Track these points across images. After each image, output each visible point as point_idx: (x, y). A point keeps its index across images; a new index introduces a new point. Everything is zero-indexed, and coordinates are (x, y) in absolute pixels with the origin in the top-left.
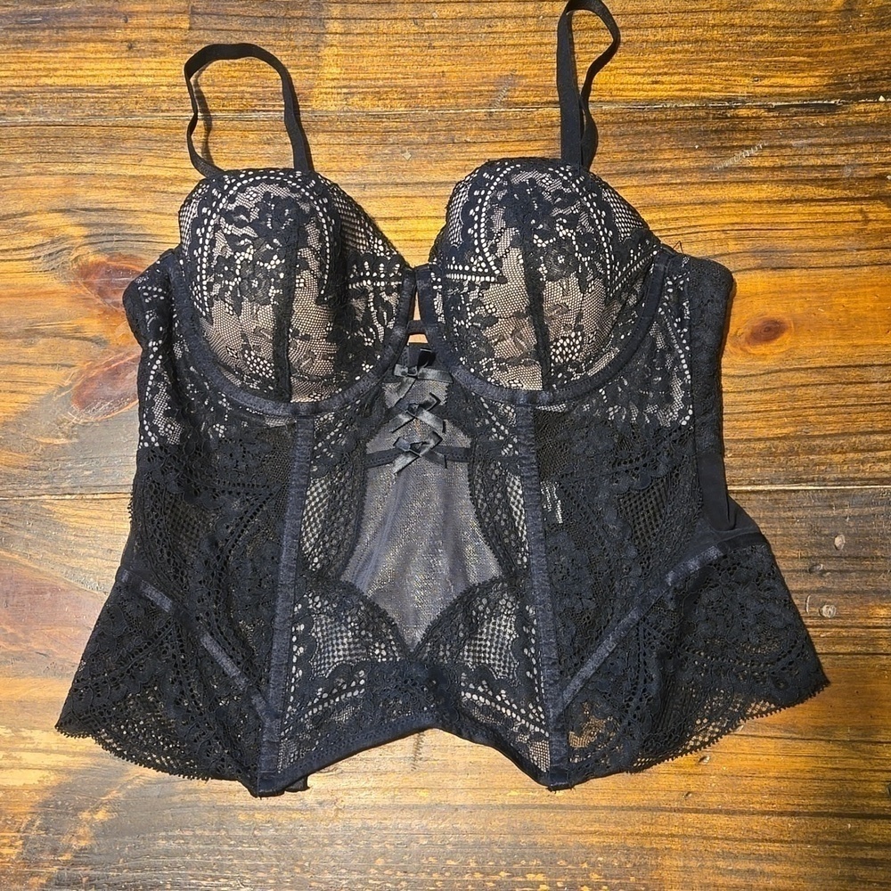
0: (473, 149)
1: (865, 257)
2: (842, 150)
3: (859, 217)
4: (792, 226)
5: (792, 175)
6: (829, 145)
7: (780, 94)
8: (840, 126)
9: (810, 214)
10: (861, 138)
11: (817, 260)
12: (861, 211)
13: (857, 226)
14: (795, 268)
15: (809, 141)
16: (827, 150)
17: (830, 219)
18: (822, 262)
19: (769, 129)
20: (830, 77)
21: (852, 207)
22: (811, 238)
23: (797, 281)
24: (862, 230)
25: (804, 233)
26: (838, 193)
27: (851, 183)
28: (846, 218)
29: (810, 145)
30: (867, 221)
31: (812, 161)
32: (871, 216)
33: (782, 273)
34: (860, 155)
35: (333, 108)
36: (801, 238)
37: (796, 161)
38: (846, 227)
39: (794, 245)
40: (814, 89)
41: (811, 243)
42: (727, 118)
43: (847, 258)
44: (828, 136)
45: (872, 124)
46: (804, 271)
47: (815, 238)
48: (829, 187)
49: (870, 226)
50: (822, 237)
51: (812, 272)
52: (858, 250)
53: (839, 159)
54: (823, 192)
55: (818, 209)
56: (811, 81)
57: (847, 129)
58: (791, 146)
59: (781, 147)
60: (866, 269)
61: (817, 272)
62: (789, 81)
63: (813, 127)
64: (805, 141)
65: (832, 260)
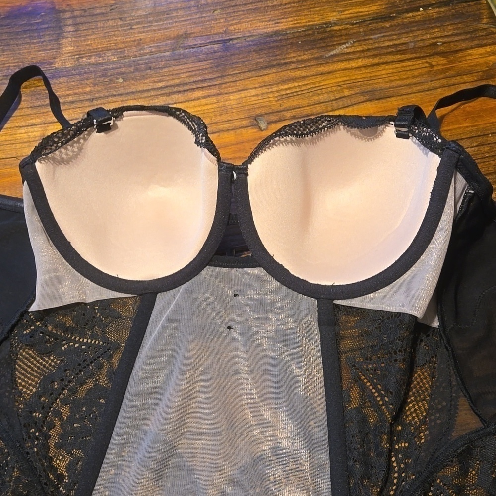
0: (164, 71)
1: (437, 84)
2: (404, 35)
3: (426, 65)
4: (384, 76)
5: (376, 52)
6: (396, 35)
7: (357, 17)
8: (399, 25)
9: (393, 69)
10: (415, 28)
11: (404, 90)
12: (427, 62)
13: (426, 70)
14: (392, 97)
15: (382, 35)
16: (395, 37)
17: (408, 69)
18: (409, 91)
19: (354, 33)
20: (386, 5)
21: (419, 62)
22: (398, 80)
23: (395, 103)
24: (430, 71)
25: (393, 78)
26: (408, 56)
27: (414, 50)
28: (418, 67)
29: (384, 36)
30: (432, 66)
31: (387, 44)
32: (434, 64)
33: (384, 101)
34: (417, 36)
35: (70, 66)
36: (391, 81)
37: (377, 45)
38: (420, 71)
39: (388, 85)
40: (378, 11)
41: (399, 83)
42: (326, 32)
43: (425, 87)
44: (393, 31)
45: (419, 21)
46: (399, 98)
47: (400, 80)
48: (401, 54)
49: (435, 69)
50: (405, 79)
51: (404, 97)
52: (431, 81)
53: (404, 40)
54: (399, 57)
55: (398, 66)
56: (375, 8)
57: (404, 26)
58: (371, 39)
59: (365, 40)
60: (439, 90)
61: (407, 96)
62: (361, 10)
63: (383, 28)
64: (379, 35)
65: (415, 89)
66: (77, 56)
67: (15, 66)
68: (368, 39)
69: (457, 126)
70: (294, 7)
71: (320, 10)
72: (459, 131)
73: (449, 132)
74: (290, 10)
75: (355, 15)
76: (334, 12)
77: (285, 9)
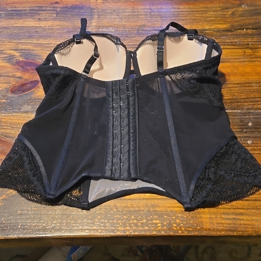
0: (133, 38)
1: (246, 60)
2: (236, 39)
3: (243, 52)
4: (224, 54)
5: (223, 44)
6: (232, 38)
7: (217, 28)
8: (234, 34)
9: (229, 51)
10: (241, 37)
11: (232, 61)
12: (243, 51)
13: (243, 54)
14: (227, 62)
15: (227, 37)
16: (232, 39)
17: (235, 52)
18: (234, 61)
19: (215, 35)
20: (230, 25)
21: (240, 50)
22: (230, 56)
23: (227, 65)
24: (244, 55)
25: (228, 55)
26: (236, 47)
27: (239, 45)
28: (239, 52)
29: (227, 38)
30: (245, 53)
31: (228, 41)
32: (246, 52)
33: (223, 63)
34: (241, 40)
35: (94, 31)
36: (227, 56)
37: (224, 41)
38: (240, 54)
39: (226, 57)
40: (226, 28)
41: (230, 57)
42: (203, 33)
43: (241, 60)
44: (231, 36)
45: (243, 34)
46: (229, 63)
47: (231, 56)
48: (233, 46)
49: (246, 54)
50: (233, 56)
51: (232, 63)
52: (244, 58)
53: (235, 41)
54: (232, 47)
55: (231, 50)
56: (225, 26)
57: (236, 35)
58: (222, 38)
59: (219, 38)
60: (247, 62)
61: (233, 63)
62: (219, 26)
63: (227, 34)
64: (225, 37)
65: (237, 60)
66: (98, 28)
67: (72, 28)
68: (220, 38)
69: (252, 77)
70: (191, 21)
71: (202, 24)
72: (252, 80)
73: (248, 79)
74: (189, 22)
75: (216, 28)
76: (207, 25)
77: (187, 21)
